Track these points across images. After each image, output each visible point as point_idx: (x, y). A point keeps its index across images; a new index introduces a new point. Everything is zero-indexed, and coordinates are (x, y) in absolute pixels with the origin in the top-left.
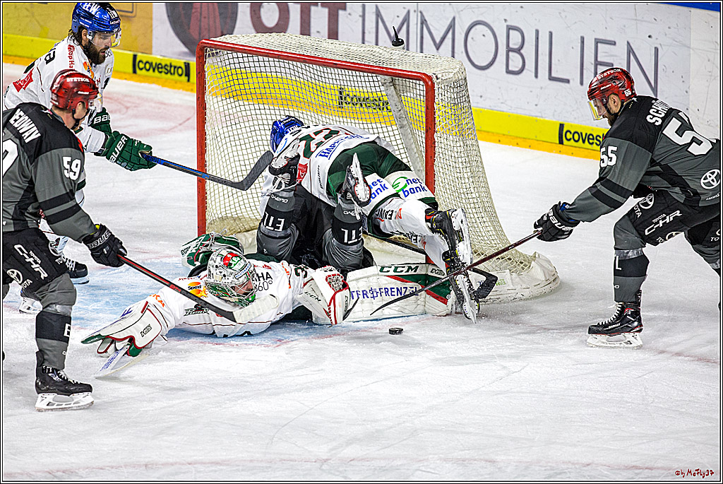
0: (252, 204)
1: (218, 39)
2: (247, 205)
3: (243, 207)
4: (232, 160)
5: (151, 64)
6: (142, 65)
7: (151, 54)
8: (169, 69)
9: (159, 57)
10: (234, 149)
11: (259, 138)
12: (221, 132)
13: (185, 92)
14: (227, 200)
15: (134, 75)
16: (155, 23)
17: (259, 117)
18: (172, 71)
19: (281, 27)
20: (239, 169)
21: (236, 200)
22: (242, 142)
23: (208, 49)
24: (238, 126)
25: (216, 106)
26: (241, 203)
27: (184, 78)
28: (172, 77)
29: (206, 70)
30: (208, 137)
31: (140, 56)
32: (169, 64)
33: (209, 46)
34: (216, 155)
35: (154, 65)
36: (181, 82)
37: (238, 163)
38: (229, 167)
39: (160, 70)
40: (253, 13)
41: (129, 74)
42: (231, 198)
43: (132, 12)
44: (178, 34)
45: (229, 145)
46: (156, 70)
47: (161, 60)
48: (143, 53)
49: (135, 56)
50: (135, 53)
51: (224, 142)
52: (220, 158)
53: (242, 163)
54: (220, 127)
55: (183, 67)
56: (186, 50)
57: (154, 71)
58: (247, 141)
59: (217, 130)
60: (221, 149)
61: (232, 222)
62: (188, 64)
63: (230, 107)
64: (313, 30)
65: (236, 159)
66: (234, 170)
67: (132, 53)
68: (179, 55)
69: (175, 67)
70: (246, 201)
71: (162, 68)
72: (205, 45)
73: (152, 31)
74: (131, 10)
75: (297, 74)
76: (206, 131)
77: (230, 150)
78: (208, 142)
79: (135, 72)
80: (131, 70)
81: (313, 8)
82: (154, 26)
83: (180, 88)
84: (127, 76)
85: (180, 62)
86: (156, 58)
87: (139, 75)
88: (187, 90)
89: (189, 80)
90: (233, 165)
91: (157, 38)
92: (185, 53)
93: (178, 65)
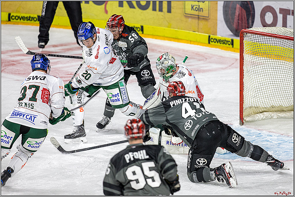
0: (263, 101)
1: (249, 29)
2: (261, 102)
3: (259, 102)
4: (254, 81)
5: (216, 40)
6: (212, 40)
7: (216, 35)
8: (224, 42)
9: (220, 37)
10: (255, 76)
11: (267, 72)
12: (250, 69)
13: (231, 52)
14: (252, 99)
15: (209, 44)
16: (218, 22)
17: (267, 63)
18: (226, 43)
19: (274, 24)
20: (257, 85)
21: (256, 99)
22: (259, 74)
23: (245, 33)
24: (257, 66)
25: (248, 58)
26: (259, 100)
27: (231, 46)
28: (226, 45)
29: (244, 42)
30: (244, 72)
31: (212, 36)
32: (224, 40)
33: (245, 32)
34: (248, 79)
35: (218, 40)
36: (229, 48)
37: (257, 83)
38: (253, 84)
39: (220, 42)
40: (261, 18)
41: (207, 44)
42: (254, 98)
43: (208, 17)
44: (228, 27)
45: (253, 75)
46: (219, 42)
47: (221, 38)
48: (213, 35)
49: (209, 36)
50: (210, 35)
51: (251, 74)
52: (249, 81)
53: (259, 83)
54: (250, 67)
55: (231, 41)
56: (232, 34)
57: (218, 42)
58: (261, 73)
59: (248, 68)
60: (250, 76)
61: (254, 109)
62: (233, 40)
63: (254, 58)
64: (288, 25)
65: (256, 81)
66: (255, 86)
67: (208, 35)
68: (229, 36)
69: (227, 41)
70: (261, 100)
71: (221, 41)
72: (244, 32)
73: (217, 25)
74: (208, 16)
75: (284, 44)
76: (244, 69)
77: (254, 77)
78: (244, 74)
79: (209, 43)
80: (207, 42)
81: (288, 16)
82: (218, 23)
83: (229, 50)
84: (205, 45)
85: (229, 39)
86: (218, 37)
87: (211, 45)
88: (232, 51)
89: (233, 47)
90: (255, 84)
91: (219, 28)
92: (231, 35)
93: (228, 40)
